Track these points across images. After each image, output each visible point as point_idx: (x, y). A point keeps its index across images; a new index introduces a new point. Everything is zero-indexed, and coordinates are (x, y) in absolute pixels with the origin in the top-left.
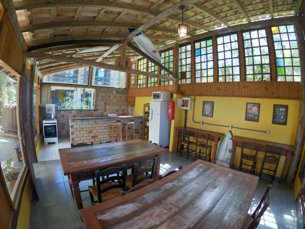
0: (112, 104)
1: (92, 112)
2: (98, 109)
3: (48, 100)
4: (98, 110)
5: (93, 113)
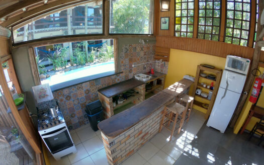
0: (138, 60)
1: (113, 77)
2: (121, 71)
3: (33, 78)
4: (122, 72)
5: (115, 78)
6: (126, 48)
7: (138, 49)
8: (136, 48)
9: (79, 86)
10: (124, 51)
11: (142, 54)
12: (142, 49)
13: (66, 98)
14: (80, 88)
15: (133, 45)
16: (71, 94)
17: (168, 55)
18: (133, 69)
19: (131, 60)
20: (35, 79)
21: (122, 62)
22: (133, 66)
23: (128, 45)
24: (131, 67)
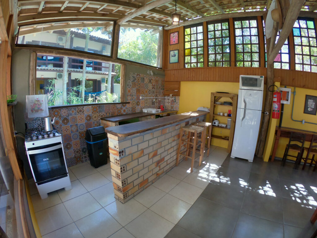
0: (146, 92)
1: (119, 106)
2: (128, 101)
3: (29, 87)
4: (129, 103)
5: (121, 108)
6: (134, 77)
7: (146, 81)
8: (144, 78)
9: (80, 108)
10: (132, 79)
11: (150, 86)
12: (150, 81)
13: (63, 121)
14: (80, 111)
15: (141, 75)
16: (70, 117)
17: (179, 89)
18: (140, 102)
19: (138, 91)
20: (30, 88)
21: (129, 91)
22: (141, 98)
23: (136, 74)
24: (138, 98)
